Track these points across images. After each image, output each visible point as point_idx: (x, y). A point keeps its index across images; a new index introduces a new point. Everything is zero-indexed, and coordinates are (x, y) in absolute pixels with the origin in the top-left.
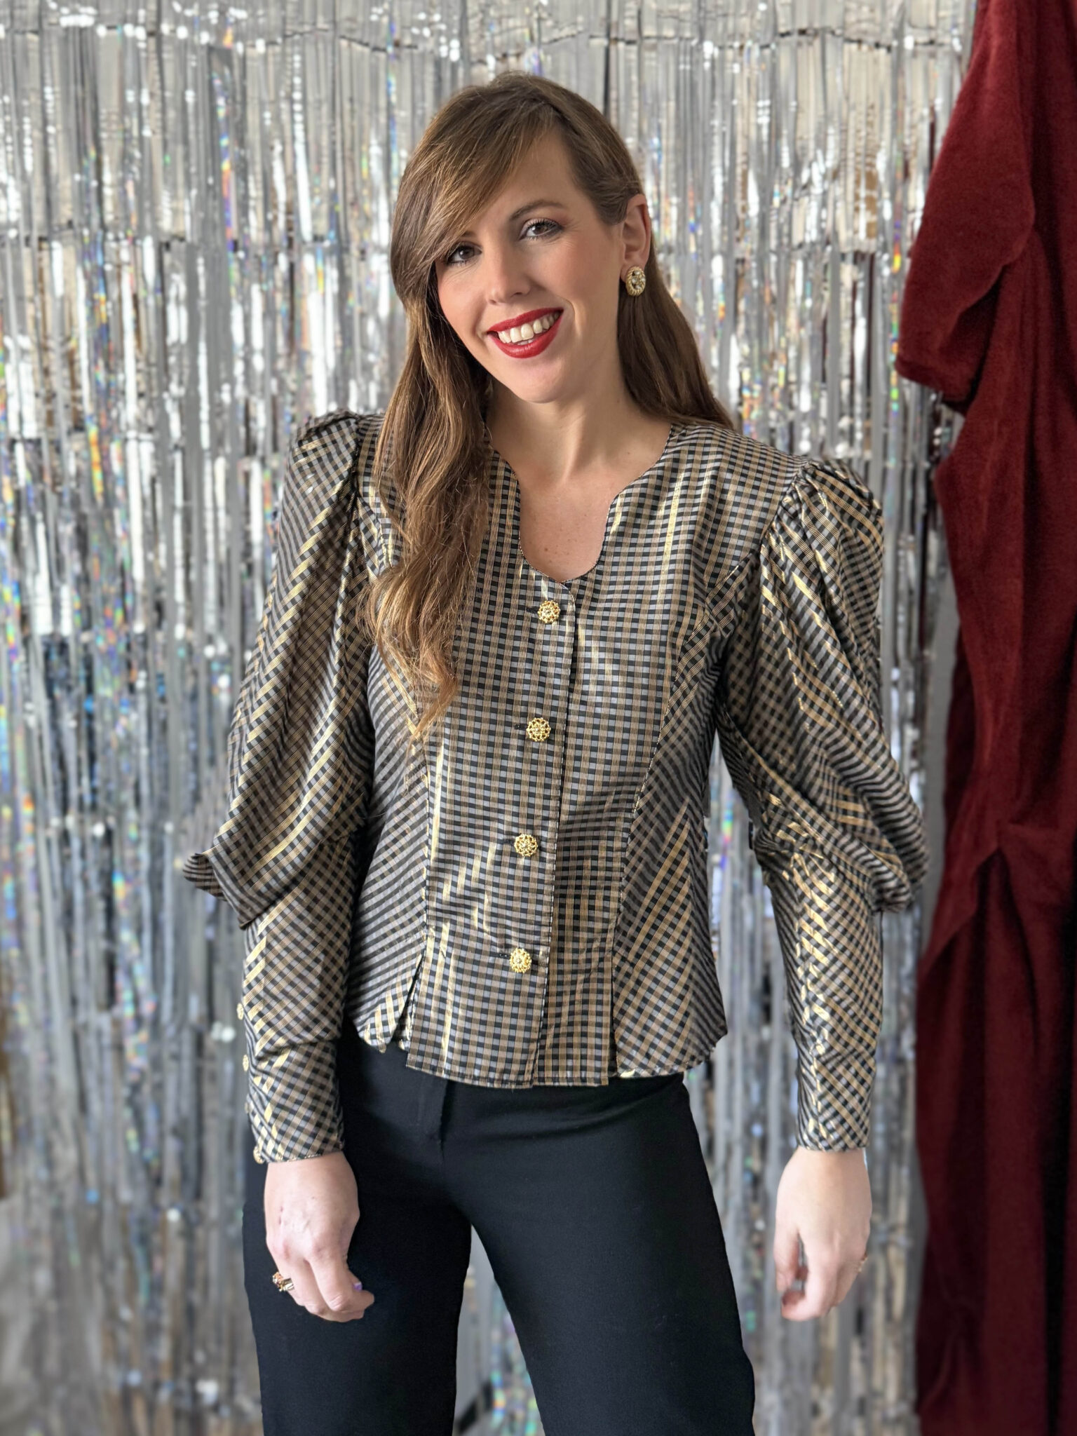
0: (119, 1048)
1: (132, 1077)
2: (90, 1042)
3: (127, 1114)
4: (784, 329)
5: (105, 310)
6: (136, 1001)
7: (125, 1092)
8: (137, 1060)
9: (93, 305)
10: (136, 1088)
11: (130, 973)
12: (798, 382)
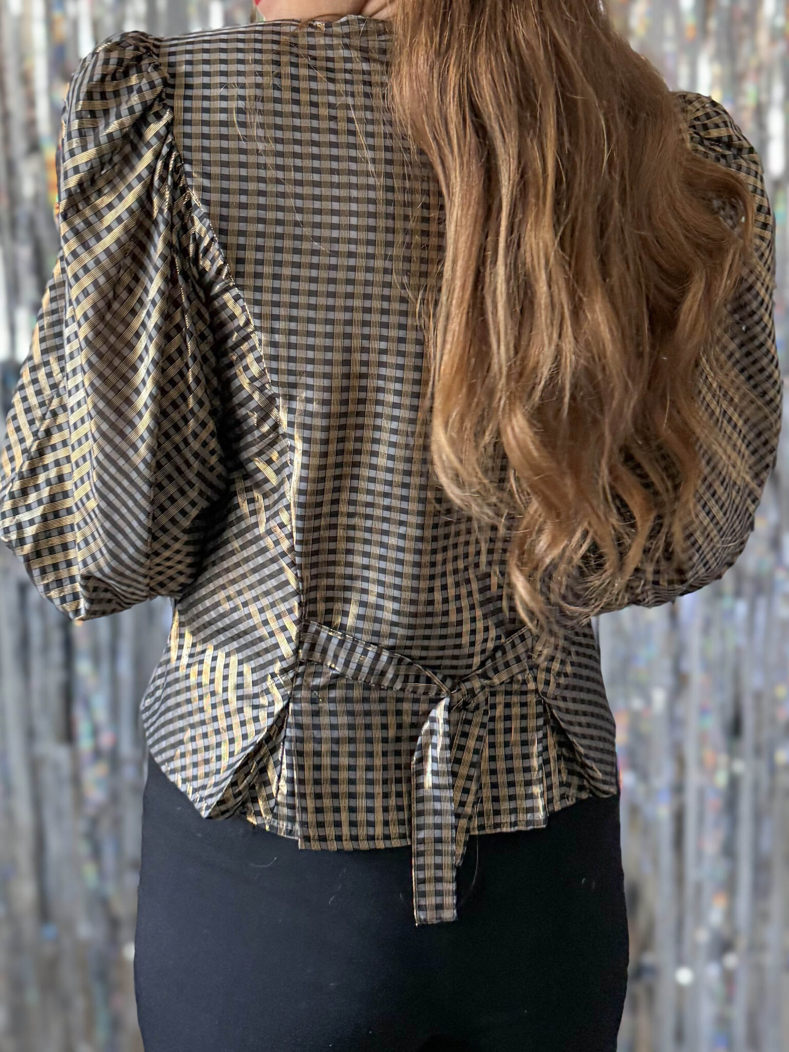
0: (76, 780)
1: (90, 810)
2: (48, 776)
3: (84, 848)
4: (755, 49)
5: (63, 29)
6: (95, 732)
7: (82, 826)
8: (95, 793)
9: (50, 23)
10: (94, 822)
11: (87, 705)
12: (769, 103)
